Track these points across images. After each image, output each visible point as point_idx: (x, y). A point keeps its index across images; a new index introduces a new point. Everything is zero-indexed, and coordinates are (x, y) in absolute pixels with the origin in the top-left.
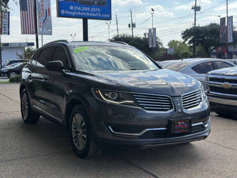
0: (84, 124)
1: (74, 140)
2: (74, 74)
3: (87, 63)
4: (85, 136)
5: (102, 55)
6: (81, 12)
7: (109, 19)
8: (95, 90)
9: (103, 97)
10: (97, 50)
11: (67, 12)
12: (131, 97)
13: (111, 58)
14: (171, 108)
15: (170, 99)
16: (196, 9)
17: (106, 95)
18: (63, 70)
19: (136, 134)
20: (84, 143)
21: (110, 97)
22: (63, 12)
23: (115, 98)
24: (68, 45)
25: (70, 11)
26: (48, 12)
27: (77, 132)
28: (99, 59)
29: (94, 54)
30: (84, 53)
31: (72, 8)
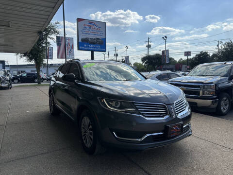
0: (91, 126)
1: (83, 138)
2: (83, 84)
3: (93, 75)
4: (92, 137)
5: (103, 69)
6: (90, 47)
7: (105, 51)
8: (100, 100)
9: (107, 105)
10: (100, 66)
11: (83, 48)
12: (132, 105)
13: (109, 71)
14: (166, 114)
15: (165, 107)
16: (149, 46)
17: (110, 103)
18: (76, 81)
19: (137, 140)
20: (92, 143)
21: (114, 105)
22: (81, 47)
23: (118, 106)
24: (80, 62)
25: (84, 47)
26: (72, 47)
27: (85, 132)
28: (101, 72)
29: (98, 68)
30: (92, 68)
31: (85, 45)
